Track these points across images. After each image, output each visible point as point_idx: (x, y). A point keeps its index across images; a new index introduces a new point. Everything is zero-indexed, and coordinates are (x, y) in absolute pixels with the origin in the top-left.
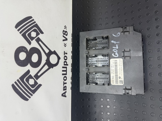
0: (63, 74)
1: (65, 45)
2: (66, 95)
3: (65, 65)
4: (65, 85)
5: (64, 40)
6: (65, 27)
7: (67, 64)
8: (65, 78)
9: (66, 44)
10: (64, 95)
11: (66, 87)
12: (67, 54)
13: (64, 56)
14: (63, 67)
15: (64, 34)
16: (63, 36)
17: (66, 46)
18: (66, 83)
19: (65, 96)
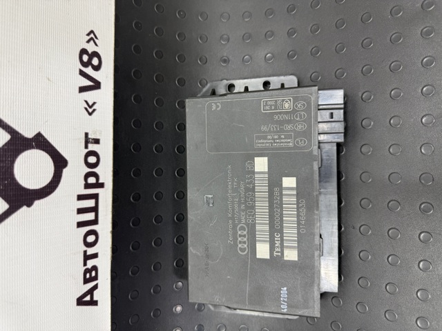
0: (80, 225)
1: (90, 107)
2: (95, 299)
3: (87, 186)
4: (90, 263)
5: (83, 89)
6: (92, 35)
7: (100, 181)
8: (91, 239)
9: (94, 103)
10: (86, 300)
11: (95, 268)
12: (97, 141)
13: (87, 150)
14: (80, 197)
15: (85, 65)
16: (82, 73)
17: (94, 110)
18: (95, 256)
19: (93, 303)
